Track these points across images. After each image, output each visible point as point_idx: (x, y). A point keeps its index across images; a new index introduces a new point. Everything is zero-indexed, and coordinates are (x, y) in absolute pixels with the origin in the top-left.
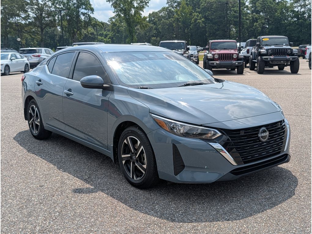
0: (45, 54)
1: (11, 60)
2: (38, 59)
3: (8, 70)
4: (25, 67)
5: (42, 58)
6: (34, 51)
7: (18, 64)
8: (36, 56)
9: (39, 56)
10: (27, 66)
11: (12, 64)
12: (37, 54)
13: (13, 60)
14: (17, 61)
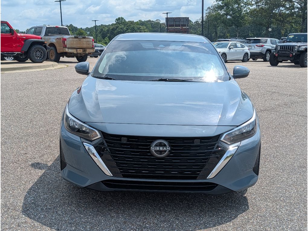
0: (270, 44)
1: (230, 49)
2: (261, 49)
3: (225, 58)
4: (244, 56)
5: (265, 48)
6: (258, 41)
7: (236, 53)
8: (259, 46)
9: (262, 46)
10: (247, 55)
11: (229, 53)
12: (261, 44)
13: (231, 49)
14: (236, 50)
